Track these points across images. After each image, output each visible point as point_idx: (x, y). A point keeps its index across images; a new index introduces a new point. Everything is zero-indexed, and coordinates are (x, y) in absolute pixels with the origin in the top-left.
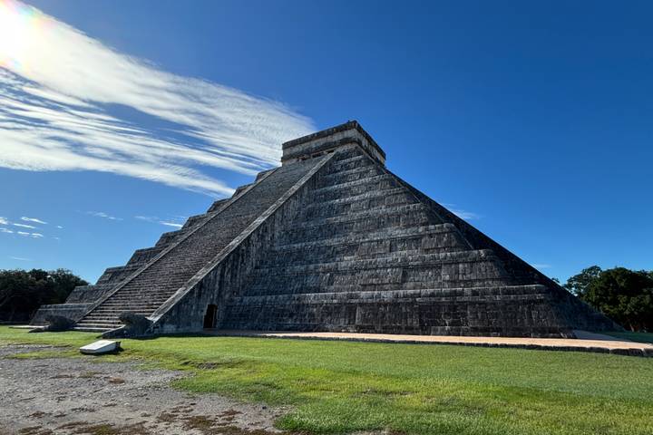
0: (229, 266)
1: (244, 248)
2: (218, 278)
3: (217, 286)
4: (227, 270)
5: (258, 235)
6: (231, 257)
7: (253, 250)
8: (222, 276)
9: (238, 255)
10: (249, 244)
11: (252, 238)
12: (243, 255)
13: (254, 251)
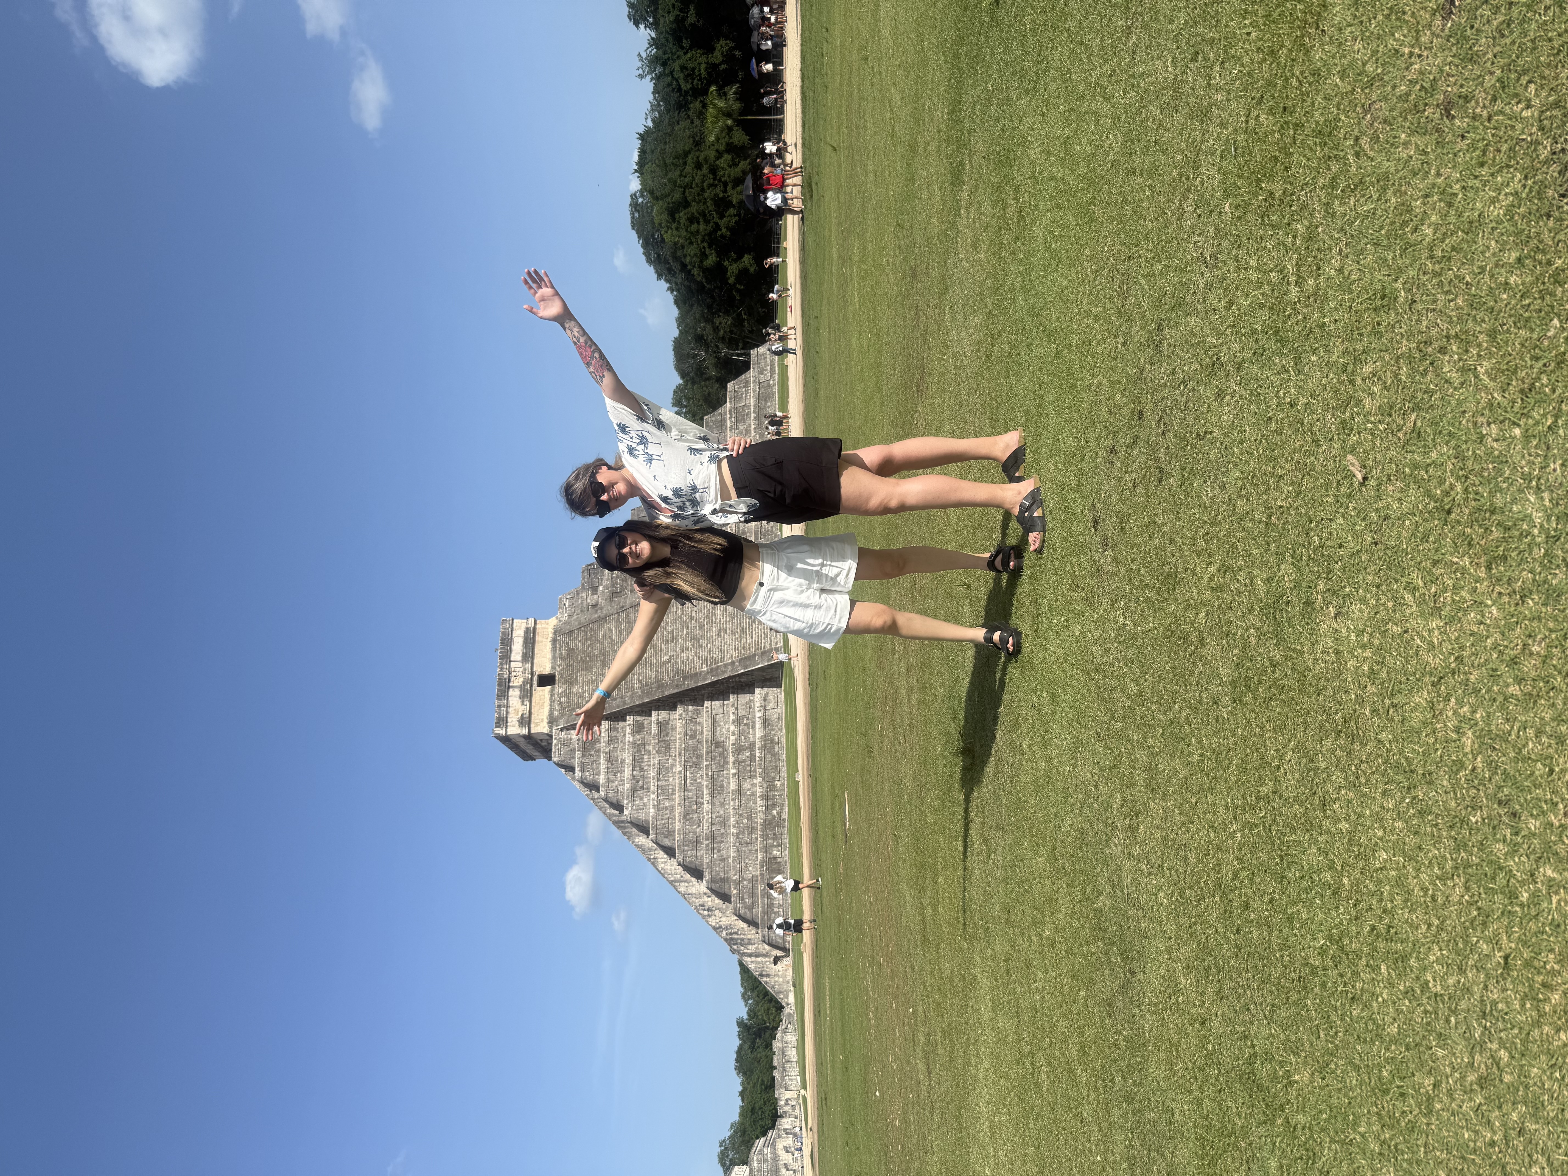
0: (742, 948)
1: (724, 933)
2: (753, 959)
3: (759, 959)
4: (746, 951)
5: (709, 916)
6: (735, 947)
7: (725, 921)
8: (750, 955)
9: (732, 939)
10: (720, 927)
11: (714, 924)
12: (731, 934)
13: (724, 919)
